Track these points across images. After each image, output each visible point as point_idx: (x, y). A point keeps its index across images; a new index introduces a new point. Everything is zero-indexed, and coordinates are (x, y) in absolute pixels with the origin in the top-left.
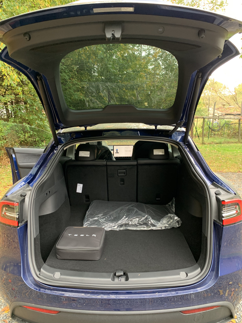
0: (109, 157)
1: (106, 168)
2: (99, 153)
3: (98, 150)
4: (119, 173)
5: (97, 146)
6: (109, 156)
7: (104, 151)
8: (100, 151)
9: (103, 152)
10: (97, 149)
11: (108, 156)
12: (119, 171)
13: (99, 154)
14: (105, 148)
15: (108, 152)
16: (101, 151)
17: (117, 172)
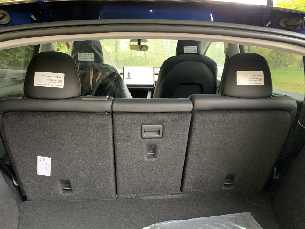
0: (117, 86)
1: (110, 121)
2: (98, 78)
3: (96, 71)
4: (144, 131)
5: (93, 63)
6: (118, 83)
7: (108, 73)
8: (100, 74)
9: (105, 77)
10: (93, 71)
11: (115, 83)
12: (144, 126)
13: (97, 80)
14: (109, 69)
15: (116, 76)
16: (102, 75)
17: (140, 130)
